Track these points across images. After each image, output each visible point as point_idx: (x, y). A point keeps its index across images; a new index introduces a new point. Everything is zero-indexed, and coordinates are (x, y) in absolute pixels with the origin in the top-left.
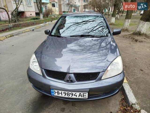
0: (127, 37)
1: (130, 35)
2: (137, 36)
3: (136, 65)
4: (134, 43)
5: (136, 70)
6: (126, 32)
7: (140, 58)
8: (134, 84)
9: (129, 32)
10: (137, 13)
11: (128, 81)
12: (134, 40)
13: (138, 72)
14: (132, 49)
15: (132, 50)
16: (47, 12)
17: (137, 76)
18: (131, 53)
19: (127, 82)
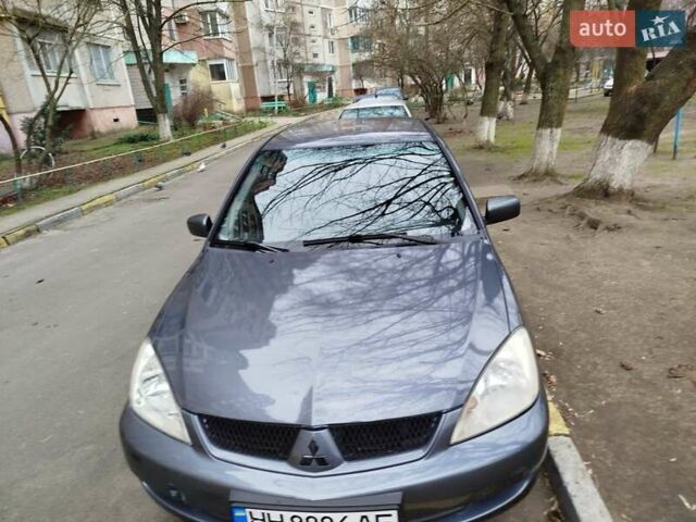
0: (551, 207)
1: (563, 200)
2: (597, 204)
3: (601, 342)
4: (586, 238)
5: (600, 367)
6: (548, 184)
7: (614, 308)
8: (597, 436)
9: (561, 184)
10: (591, 88)
11: (568, 425)
12: (584, 222)
13: (612, 375)
14: (579, 264)
15: (579, 269)
16: (189, 106)
17: (608, 395)
18: (576, 285)
19: (566, 431)
